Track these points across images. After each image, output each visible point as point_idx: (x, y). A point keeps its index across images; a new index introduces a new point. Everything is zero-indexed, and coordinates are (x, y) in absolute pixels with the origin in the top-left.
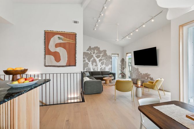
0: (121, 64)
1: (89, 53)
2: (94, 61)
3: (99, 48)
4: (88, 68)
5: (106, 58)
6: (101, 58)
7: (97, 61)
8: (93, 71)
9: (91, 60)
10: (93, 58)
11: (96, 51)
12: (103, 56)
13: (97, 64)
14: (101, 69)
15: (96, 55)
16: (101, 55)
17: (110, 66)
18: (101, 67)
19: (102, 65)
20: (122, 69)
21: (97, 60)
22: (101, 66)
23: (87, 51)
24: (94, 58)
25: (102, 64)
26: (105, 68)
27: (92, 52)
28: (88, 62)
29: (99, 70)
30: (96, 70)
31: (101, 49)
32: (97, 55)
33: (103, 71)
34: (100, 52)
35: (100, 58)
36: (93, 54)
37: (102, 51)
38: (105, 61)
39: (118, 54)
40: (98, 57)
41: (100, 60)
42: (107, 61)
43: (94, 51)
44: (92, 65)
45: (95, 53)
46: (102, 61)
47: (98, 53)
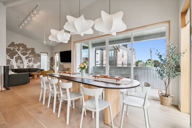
0: (50, 62)
1: (12, 49)
2: (19, 58)
3: (26, 45)
4: (10, 65)
5: (34, 56)
6: (29, 55)
7: (23, 58)
8: (17, 68)
9: (14, 57)
10: (17, 55)
11: (21, 48)
12: (30, 54)
13: (23, 61)
15: (21, 52)
16: (28, 52)
17: (38, 64)
18: (28, 65)
19: (30, 62)
20: (51, 66)
21: (23, 57)
22: (27, 63)
23: (8, 47)
24: (19, 54)
25: (30, 61)
26: (33, 65)
27: (16, 49)
28: (10, 59)
30: (21, 67)
31: (28, 47)
32: (22, 52)
33: (31, 68)
34: (27, 50)
35: (27, 55)
36: (17, 51)
37: (30, 49)
38: (33, 59)
39: (47, 53)
40: (24, 54)
41: (26, 58)
42: (35, 59)
43: (19, 48)
44: (17, 62)
45: (21, 50)
46: (29, 59)
47: (25, 51)
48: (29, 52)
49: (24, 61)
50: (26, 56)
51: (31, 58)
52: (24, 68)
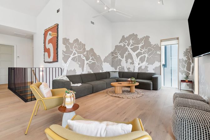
0: (185, 58)
1: (123, 45)
2: (130, 56)
3: (136, 34)
4: (121, 67)
5: (149, 50)
6: (141, 50)
7: (133, 56)
8: (127, 71)
9: (125, 55)
10: (127, 53)
11: (131, 41)
12: (142, 47)
13: (133, 61)
14: (140, 68)
16: (140, 45)
17: (156, 64)
18: (139, 66)
19: (142, 62)
20: (189, 69)
21: (134, 54)
22: (139, 64)
23: (120, 43)
24: (129, 51)
25: (142, 60)
26: (146, 67)
27: (126, 44)
28: (121, 59)
29: (136, 71)
30: (132, 70)
31: (139, 37)
32: (133, 47)
33: (143, 72)
34: (138, 41)
35: (139, 51)
36: (127, 46)
37: (142, 39)
38: (147, 55)
39: (178, 39)
40: (134, 50)
41: (138, 55)
42: (149, 55)
43: (129, 41)
44: (127, 62)
45: (131, 45)
46: (142, 56)
47: (135, 44)
48: (141, 45)
49: (135, 60)
50: (138, 51)
51: (143, 55)
52: (135, 71)
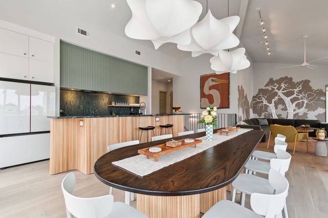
1: (270, 89)
2: (281, 101)
3: (291, 78)
4: (267, 113)
5: (309, 96)
6: (297, 95)
7: (286, 102)
8: (277, 118)
9: (273, 100)
10: (277, 98)
11: (283, 85)
12: (300, 92)
13: (286, 107)
14: (295, 115)
15: (283, 92)
16: (296, 90)
18: (295, 112)
19: (299, 108)
21: (287, 100)
22: (294, 110)
23: (265, 86)
24: (279, 96)
25: (299, 106)
26: (305, 114)
27: (276, 88)
28: (268, 104)
29: (291, 117)
30: (284, 116)
31: (295, 80)
32: (285, 91)
33: (301, 119)
34: (294, 86)
35: (295, 96)
36: (277, 91)
37: (299, 84)
38: (306, 101)
40: (287, 94)
41: (292, 101)
42: (310, 101)
43: (280, 85)
44: (276, 108)
45: (282, 89)
46: (299, 101)
47: (289, 88)
48: (298, 89)
49: (289, 106)
50: (293, 96)
51: (301, 100)
52: (288, 118)
